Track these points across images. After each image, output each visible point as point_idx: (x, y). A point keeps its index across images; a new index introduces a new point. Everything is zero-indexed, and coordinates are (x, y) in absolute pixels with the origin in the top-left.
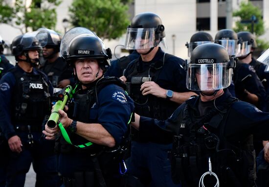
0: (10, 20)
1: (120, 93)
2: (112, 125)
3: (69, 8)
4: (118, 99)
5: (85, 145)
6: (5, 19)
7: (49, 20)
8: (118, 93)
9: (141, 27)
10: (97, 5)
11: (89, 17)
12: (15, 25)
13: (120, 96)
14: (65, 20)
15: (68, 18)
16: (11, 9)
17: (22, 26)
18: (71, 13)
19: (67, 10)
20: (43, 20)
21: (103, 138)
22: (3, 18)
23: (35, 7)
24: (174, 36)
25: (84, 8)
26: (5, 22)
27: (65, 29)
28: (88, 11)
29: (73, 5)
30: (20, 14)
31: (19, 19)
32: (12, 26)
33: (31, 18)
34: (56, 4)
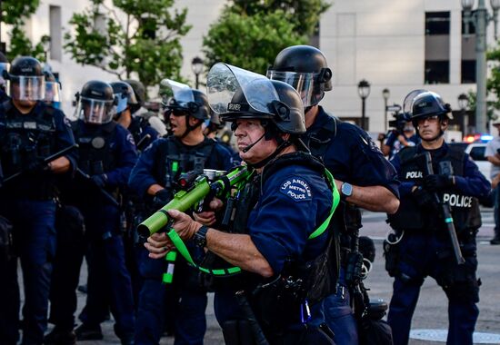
0: (101, 59)
1: (299, 181)
2: (265, 239)
3: (205, 38)
4: (290, 192)
5: (227, 272)
6: (92, 56)
7: (169, 59)
8: (294, 181)
9: (291, 69)
10: (254, 34)
11: (238, 56)
12: (108, 68)
13: (295, 188)
14: (196, 61)
15: (202, 56)
16: (102, 40)
17: (121, 69)
18: (206, 48)
19: (201, 42)
20: (157, 59)
21: (249, 259)
22: (88, 54)
23: (143, 38)
24: (386, 91)
25: (231, 40)
26: (91, 62)
27: (197, 75)
28: (237, 45)
29: (210, 34)
30: (118, 49)
31: (116, 57)
32: (104, 69)
33: (137, 57)
34: (180, 32)
